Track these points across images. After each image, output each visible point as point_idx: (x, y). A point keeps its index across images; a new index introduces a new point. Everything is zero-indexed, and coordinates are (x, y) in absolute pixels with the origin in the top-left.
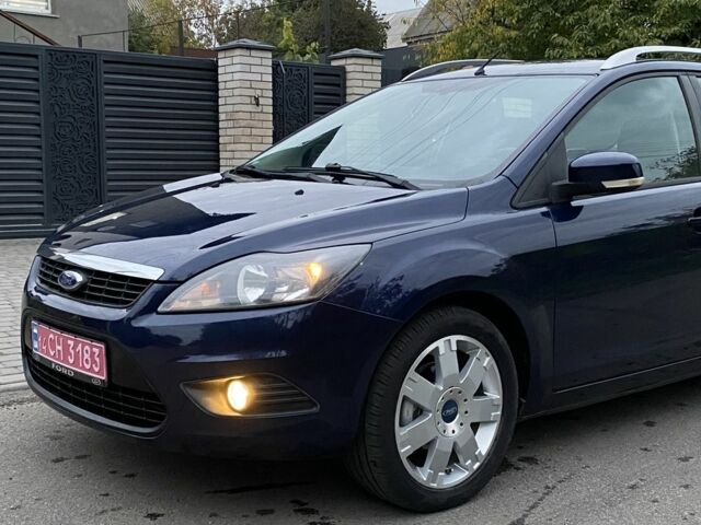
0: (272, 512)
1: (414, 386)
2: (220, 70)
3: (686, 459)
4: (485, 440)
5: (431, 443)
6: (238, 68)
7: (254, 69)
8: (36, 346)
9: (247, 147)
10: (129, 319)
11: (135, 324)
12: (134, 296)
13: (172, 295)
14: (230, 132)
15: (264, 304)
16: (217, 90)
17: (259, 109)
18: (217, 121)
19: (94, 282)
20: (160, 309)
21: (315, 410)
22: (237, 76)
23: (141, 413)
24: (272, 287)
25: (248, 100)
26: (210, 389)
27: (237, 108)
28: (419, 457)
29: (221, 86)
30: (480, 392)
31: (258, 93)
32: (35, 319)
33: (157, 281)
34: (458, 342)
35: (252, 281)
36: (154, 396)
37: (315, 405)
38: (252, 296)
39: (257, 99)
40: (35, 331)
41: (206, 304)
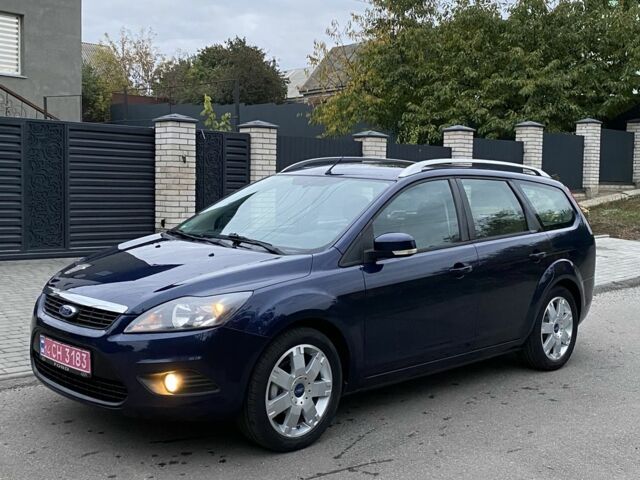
0: (190, 453)
1: (277, 376)
2: (157, 136)
3: (447, 419)
4: (321, 408)
5: (288, 409)
6: (170, 135)
7: (182, 136)
8: (42, 350)
9: (177, 192)
10: (105, 336)
11: (109, 340)
12: (109, 323)
13: (132, 323)
14: (163, 181)
15: (188, 328)
16: (154, 150)
17: (186, 165)
18: (154, 172)
19: (83, 313)
20: (125, 331)
21: (217, 391)
22: (169, 141)
23: (111, 393)
24: (193, 317)
25: (177, 158)
26: (154, 379)
27: (169, 164)
28: (280, 419)
29: (157, 147)
30: (319, 378)
31: (185, 153)
32: (42, 334)
33: (124, 314)
34: (305, 349)
35: (181, 314)
36: (121, 384)
37: (217, 388)
38: (180, 322)
39: (184, 158)
40: (42, 342)
41: (153, 328)
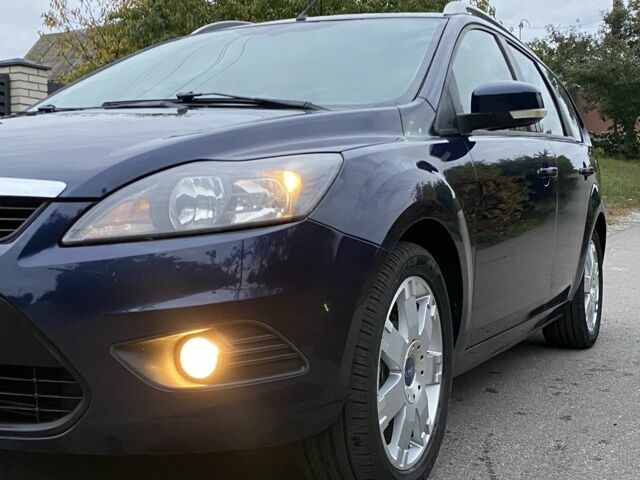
5: (401, 410)
12: (16, 225)
20: (66, 239)
37: (303, 363)
